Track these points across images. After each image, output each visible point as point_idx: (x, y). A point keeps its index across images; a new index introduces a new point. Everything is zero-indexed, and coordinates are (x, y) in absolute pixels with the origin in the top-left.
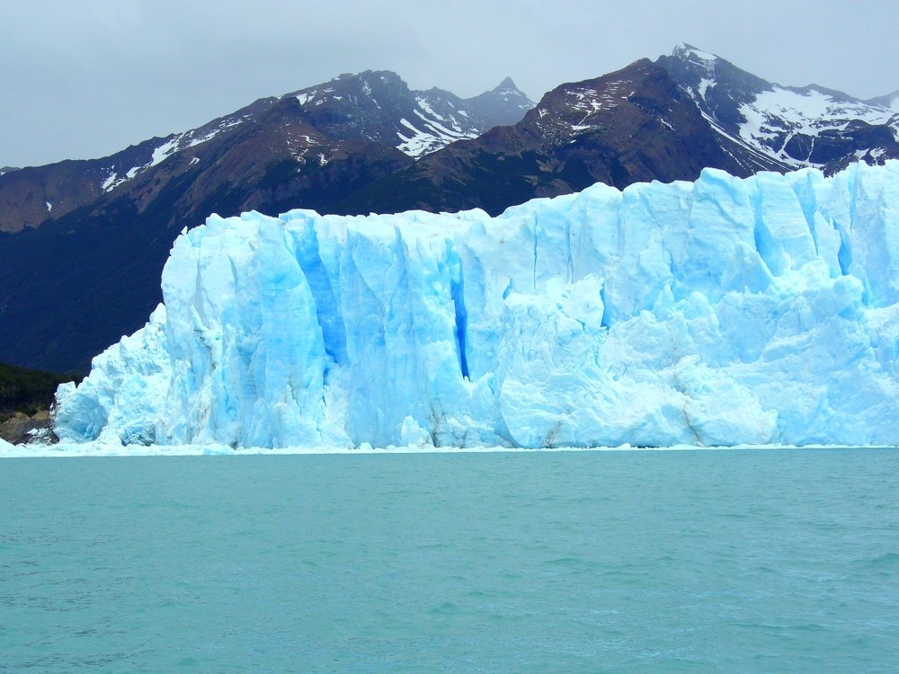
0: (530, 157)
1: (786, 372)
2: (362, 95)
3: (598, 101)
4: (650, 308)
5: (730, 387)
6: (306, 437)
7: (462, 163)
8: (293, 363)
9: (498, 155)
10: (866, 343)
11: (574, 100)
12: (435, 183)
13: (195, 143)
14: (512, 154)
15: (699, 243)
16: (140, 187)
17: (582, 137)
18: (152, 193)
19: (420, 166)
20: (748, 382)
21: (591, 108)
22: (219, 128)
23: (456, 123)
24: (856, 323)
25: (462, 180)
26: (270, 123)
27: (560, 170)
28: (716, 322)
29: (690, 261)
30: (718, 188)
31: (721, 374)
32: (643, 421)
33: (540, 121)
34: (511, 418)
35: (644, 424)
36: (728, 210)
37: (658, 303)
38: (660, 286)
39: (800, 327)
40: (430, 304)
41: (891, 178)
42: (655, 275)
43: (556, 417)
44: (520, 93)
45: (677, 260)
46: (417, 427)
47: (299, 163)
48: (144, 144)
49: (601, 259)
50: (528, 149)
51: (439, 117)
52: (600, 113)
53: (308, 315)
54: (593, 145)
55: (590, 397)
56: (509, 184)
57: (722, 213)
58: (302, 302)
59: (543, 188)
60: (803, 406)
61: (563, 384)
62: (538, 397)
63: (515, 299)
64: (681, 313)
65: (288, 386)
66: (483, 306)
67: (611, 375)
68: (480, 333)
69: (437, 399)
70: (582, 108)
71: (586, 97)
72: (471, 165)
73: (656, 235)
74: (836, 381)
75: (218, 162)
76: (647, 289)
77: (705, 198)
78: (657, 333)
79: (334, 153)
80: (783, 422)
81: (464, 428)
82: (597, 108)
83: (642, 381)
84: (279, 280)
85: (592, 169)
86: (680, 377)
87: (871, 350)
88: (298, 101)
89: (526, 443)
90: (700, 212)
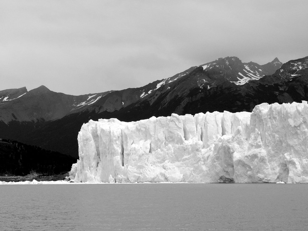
0: (277, 85)
1: (186, 164)
2: (225, 65)
3: (301, 66)
4: (160, 148)
5: (174, 168)
6: (92, 180)
7: (253, 88)
8: (90, 161)
9: (266, 85)
10: (201, 157)
11: (293, 66)
12: (243, 95)
13: (170, 81)
14: (270, 85)
15: (171, 132)
16: (151, 97)
17: (294, 79)
18: (155, 99)
19: (238, 89)
20: (178, 167)
21: (299, 68)
22: (178, 77)
23: (258, 73)
24: (199, 152)
25: (253, 94)
26: (192, 75)
27: (286, 90)
28: (173, 152)
29: (169, 136)
30: (175, 118)
31: (173, 165)
32: (156, 176)
33: (280, 73)
34: (129, 175)
35: (156, 177)
36: (177, 124)
37: (162, 147)
38: (162, 143)
39: (189, 154)
40: (115, 146)
41: (210, 116)
42: (161, 140)
43: (138, 175)
44: (281, 63)
45: (166, 136)
46: (112, 178)
47: (201, 88)
48: (154, 82)
49: (151, 136)
50: (276, 83)
51: (252, 72)
52: (301, 70)
53: (93, 149)
54: (298, 81)
55: (146, 170)
56: (269, 95)
57: (176, 125)
58: (92, 145)
59: (280, 96)
60: (188, 173)
61: (141, 167)
62: (135, 170)
63: (134, 146)
64: (166, 150)
65: (89, 167)
66: (127, 147)
67: (151, 165)
68: (126, 154)
69: (116, 170)
70: (296, 69)
71: (298, 65)
72: (256, 89)
73: (162, 130)
74: (195, 167)
75: (175, 89)
76: (159, 143)
77: (172, 121)
78: (161, 154)
79: (213, 85)
80: (184, 177)
81: (121, 178)
82: (301, 69)
83: (157, 166)
84: (87, 140)
85: (297, 89)
86: (164, 165)
87: (202, 159)
88: (203, 68)
89: (132, 182)
90: (171, 124)
